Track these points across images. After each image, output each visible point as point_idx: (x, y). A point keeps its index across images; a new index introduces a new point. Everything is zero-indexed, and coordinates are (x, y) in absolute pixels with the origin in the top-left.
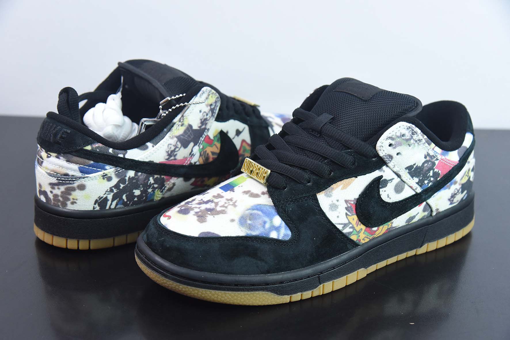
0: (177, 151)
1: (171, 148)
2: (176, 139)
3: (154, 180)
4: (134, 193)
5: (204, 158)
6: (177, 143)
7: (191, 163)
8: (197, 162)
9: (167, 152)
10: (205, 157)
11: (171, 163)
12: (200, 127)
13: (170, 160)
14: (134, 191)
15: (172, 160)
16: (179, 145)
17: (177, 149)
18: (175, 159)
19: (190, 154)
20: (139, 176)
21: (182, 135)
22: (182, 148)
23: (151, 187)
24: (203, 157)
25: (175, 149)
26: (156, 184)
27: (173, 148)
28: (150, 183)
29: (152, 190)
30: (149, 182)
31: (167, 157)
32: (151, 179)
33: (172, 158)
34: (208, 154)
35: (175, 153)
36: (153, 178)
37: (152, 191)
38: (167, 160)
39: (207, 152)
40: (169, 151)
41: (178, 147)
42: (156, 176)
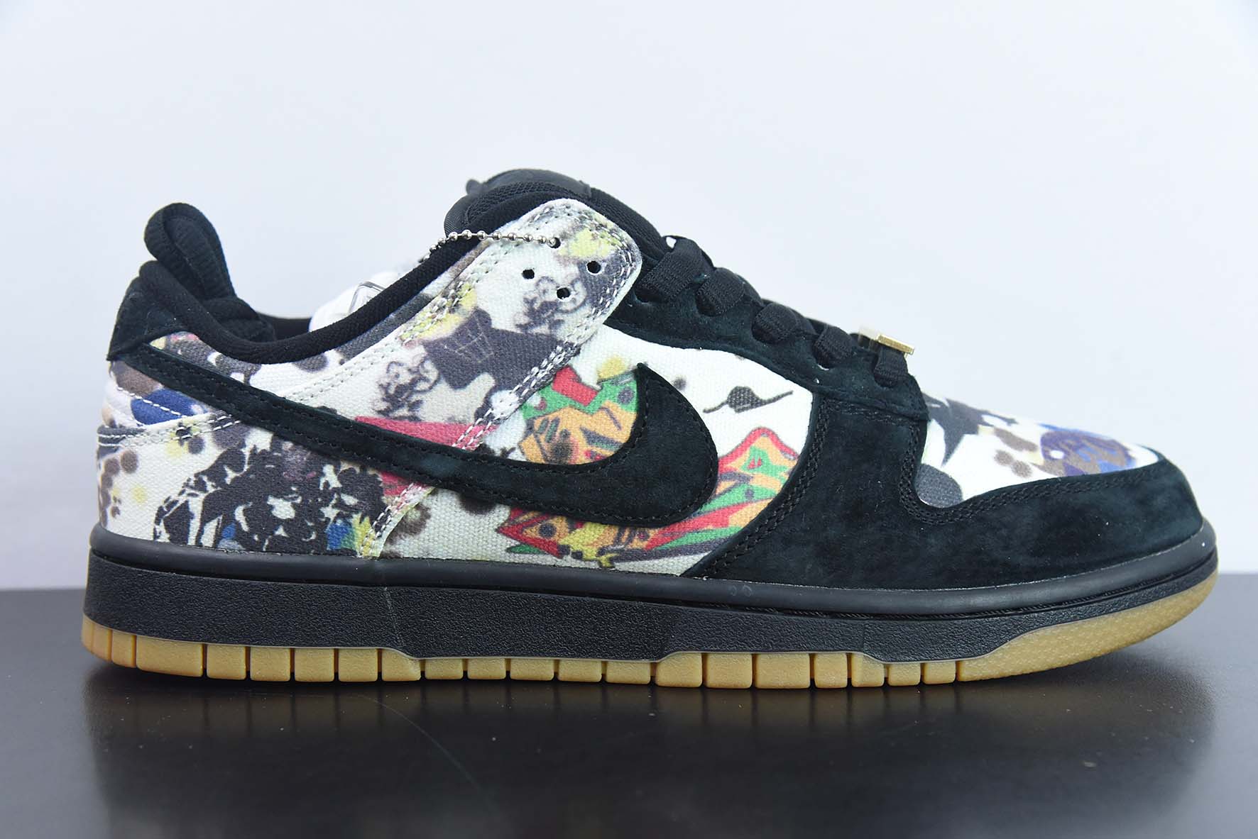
0: (423, 392)
1: (397, 376)
2: (421, 351)
3: (340, 479)
4: (272, 507)
5: (546, 446)
6: (422, 363)
7: (483, 447)
8: (513, 449)
9: (385, 388)
10: (550, 439)
11: (401, 429)
12: (524, 327)
13: (396, 418)
14: (271, 501)
15: (401, 418)
16: (432, 372)
17: (422, 386)
18: (415, 419)
19: (479, 414)
20: (287, 452)
21: (445, 341)
22: (443, 387)
23: (334, 502)
24: (542, 438)
25: (414, 382)
26: (350, 493)
27: (405, 378)
28: (327, 484)
29: (336, 511)
30: (323, 481)
31: (383, 406)
32: (328, 469)
33: (404, 412)
34: (566, 434)
35: (415, 398)
36: (336, 471)
37: (339, 516)
38: (381, 417)
39: (561, 427)
40: (389, 384)
41: (426, 380)
42: (345, 466)
